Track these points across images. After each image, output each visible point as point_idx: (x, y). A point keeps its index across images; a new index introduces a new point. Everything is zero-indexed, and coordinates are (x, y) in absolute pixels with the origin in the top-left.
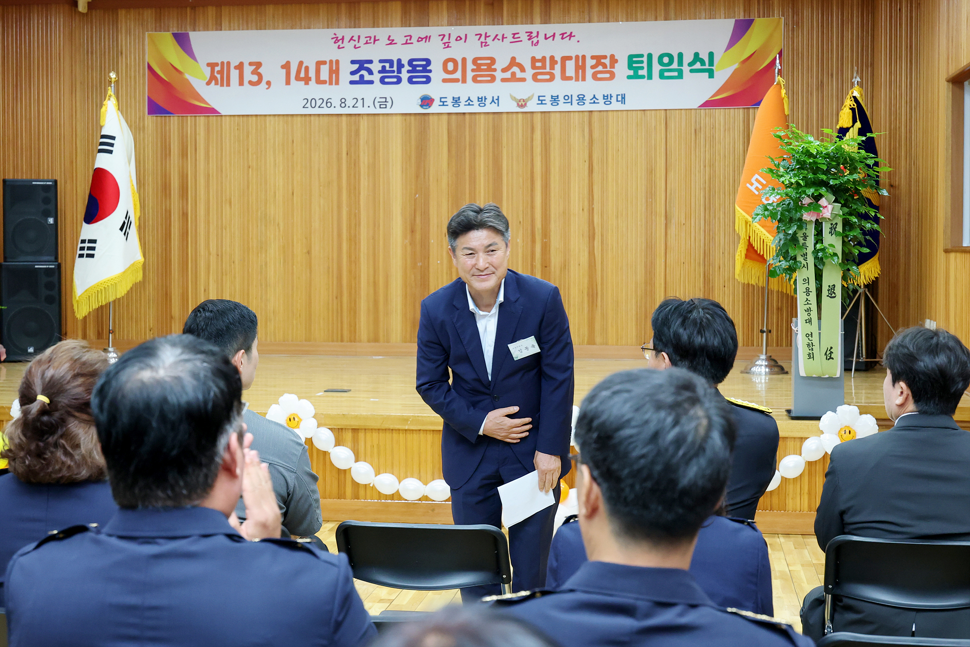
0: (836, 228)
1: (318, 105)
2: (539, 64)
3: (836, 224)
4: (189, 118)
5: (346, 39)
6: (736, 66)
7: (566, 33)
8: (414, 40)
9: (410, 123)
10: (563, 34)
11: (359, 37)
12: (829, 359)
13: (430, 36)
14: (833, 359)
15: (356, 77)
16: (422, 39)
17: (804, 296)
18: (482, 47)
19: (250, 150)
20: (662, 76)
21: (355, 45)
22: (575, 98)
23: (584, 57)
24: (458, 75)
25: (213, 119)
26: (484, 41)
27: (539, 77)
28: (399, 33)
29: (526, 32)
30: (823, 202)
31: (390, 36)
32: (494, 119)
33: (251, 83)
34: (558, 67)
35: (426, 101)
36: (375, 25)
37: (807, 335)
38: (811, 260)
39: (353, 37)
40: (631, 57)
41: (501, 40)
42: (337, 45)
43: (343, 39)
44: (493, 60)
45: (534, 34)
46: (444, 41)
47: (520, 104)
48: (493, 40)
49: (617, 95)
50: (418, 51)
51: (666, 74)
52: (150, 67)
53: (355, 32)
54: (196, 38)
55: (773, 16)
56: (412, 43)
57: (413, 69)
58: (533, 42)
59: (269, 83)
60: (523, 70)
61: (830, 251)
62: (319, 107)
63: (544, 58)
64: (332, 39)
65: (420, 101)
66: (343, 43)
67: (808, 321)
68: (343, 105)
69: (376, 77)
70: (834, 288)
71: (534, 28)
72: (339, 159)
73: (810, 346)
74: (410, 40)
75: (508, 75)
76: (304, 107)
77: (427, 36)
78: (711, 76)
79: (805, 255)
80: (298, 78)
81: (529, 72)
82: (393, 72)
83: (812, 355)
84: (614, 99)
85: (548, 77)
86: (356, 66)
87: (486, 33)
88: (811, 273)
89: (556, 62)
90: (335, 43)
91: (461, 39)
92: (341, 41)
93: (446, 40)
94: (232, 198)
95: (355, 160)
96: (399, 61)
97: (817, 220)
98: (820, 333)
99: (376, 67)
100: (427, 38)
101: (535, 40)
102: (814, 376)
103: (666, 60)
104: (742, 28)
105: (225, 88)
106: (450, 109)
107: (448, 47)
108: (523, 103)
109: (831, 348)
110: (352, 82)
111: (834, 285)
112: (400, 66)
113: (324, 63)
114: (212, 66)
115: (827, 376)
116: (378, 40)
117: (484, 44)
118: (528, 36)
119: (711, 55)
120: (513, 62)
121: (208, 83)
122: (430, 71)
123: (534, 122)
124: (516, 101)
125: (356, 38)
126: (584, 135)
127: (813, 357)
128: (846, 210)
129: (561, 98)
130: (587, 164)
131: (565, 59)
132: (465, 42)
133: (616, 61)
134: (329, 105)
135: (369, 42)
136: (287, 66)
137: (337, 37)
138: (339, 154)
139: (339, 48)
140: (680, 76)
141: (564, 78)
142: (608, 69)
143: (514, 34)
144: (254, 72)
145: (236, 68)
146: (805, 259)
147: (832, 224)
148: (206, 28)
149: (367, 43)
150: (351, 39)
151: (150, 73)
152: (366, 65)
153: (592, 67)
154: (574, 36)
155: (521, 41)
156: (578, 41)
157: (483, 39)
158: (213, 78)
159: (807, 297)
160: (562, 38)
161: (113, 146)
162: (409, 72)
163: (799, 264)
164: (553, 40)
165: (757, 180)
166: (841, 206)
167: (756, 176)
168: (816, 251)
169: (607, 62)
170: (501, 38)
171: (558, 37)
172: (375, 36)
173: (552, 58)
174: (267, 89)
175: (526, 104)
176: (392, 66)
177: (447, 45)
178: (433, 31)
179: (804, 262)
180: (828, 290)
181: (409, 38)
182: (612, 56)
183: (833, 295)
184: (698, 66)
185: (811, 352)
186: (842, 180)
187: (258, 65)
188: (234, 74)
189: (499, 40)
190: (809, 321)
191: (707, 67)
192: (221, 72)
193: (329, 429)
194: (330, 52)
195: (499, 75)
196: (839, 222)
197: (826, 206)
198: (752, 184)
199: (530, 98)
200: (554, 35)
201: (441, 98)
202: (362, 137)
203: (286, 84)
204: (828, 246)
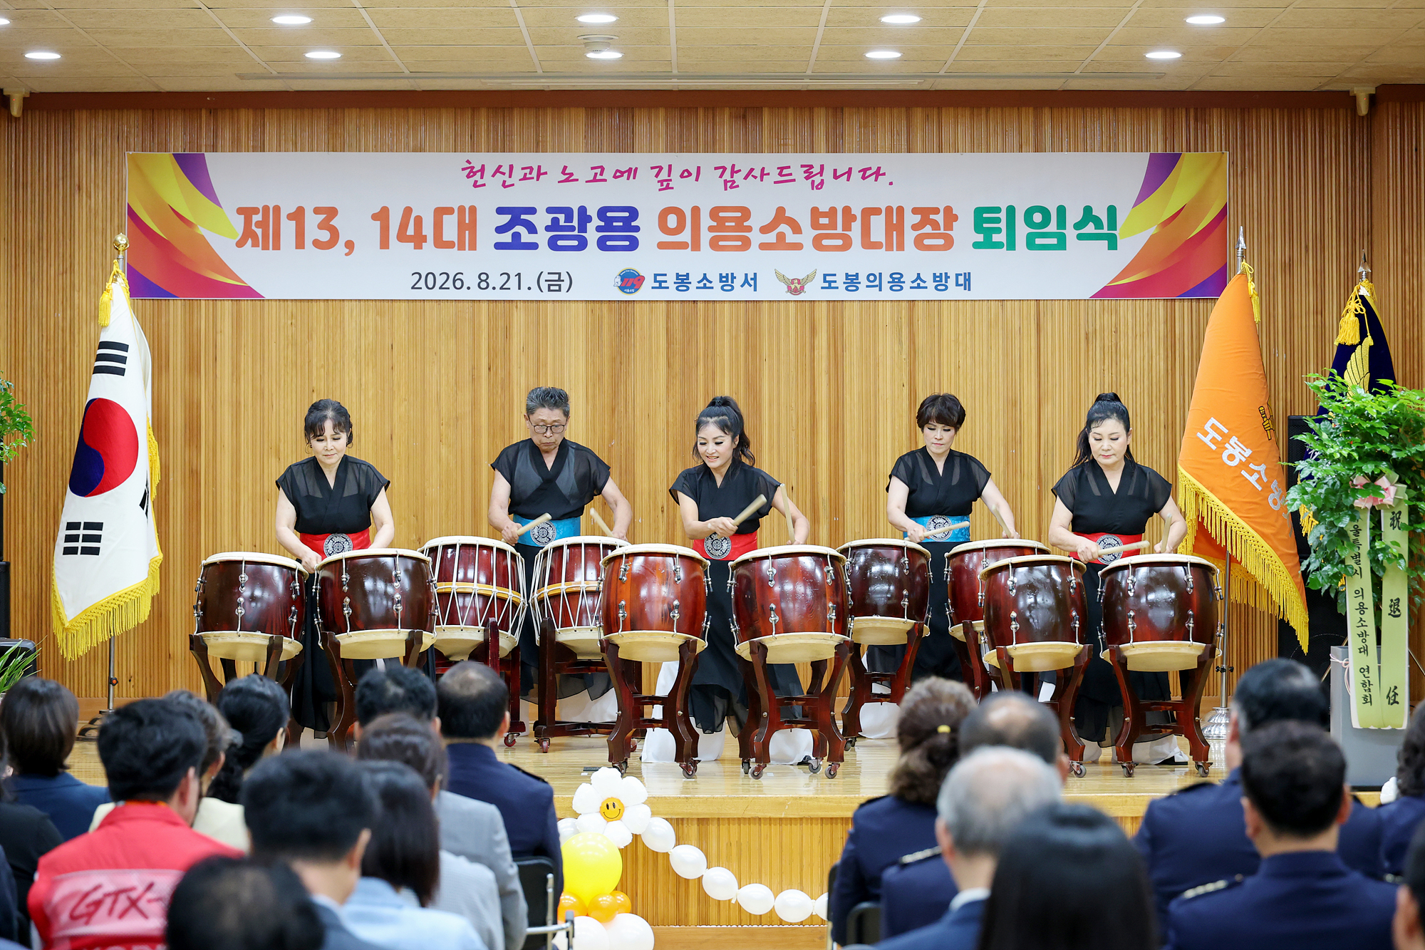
0: (1399, 518)
1: (438, 285)
2: (824, 221)
3: (1400, 513)
4: (203, 302)
5: (489, 171)
6: (1153, 230)
7: (870, 169)
8: (608, 174)
9: (601, 318)
10: (864, 171)
11: (511, 167)
12: (1392, 704)
13: (636, 169)
14: (1398, 703)
15: (507, 237)
16: (623, 173)
17: (1357, 615)
18: (726, 189)
19: (314, 361)
20: (1031, 245)
21: (504, 182)
22: (886, 278)
23: (901, 210)
24: (686, 236)
25: (246, 305)
26: (729, 179)
27: (825, 242)
28: (581, 163)
29: (802, 166)
30: (1383, 482)
31: (565, 168)
32: (747, 311)
33: (317, 244)
34: (857, 226)
35: (630, 280)
36: (538, 147)
37: (1362, 670)
38: (1366, 564)
39: (500, 167)
40: (979, 212)
41: (759, 178)
42: (472, 180)
43: (482, 169)
44: (746, 213)
45: (816, 170)
46: (660, 178)
47: (793, 287)
48: (746, 178)
49: (957, 275)
50: (615, 194)
51: (1039, 241)
52: (132, 214)
53: (504, 159)
54: (218, 164)
55: (1212, 149)
56: (605, 180)
57: (607, 224)
58: (813, 182)
59: (350, 245)
60: (796, 229)
61: (1394, 550)
62: (441, 288)
63: (833, 210)
64: (463, 169)
65: (619, 280)
66: (482, 177)
67: (1362, 650)
68: (483, 285)
69: (542, 237)
70: (1398, 602)
71: (815, 159)
72: (474, 379)
73: (1366, 685)
74: (601, 174)
75: (771, 238)
76: (413, 288)
77: (631, 169)
78: (1113, 245)
79: (1357, 557)
80: (402, 237)
81: (808, 234)
82: (573, 229)
83: (1369, 698)
84: (951, 282)
85: (839, 242)
86: (506, 218)
87: (733, 166)
88: (1366, 582)
89: (854, 218)
90: (468, 176)
91: (690, 174)
92: (479, 174)
93: (664, 175)
94: (282, 445)
95: (503, 380)
96: (582, 210)
97: (1373, 507)
98: (1379, 667)
99: (541, 220)
100: (631, 172)
101: (817, 179)
102: (1372, 727)
103: (1037, 218)
104: (1162, 168)
105: (271, 252)
106: (672, 294)
107: (668, 187)
108: (798, 286)
109: (1396, 688)
110: (499, 246)
111: (1398, 599)
112: (584, 218)
113: (449, 211)
114: (246, 212)
115: (1389, 728)
116: (546, 173)
117: (729, 184)
118: (805, 172)
119: (1112, 211)
120: (781, 216)
121: (240, 244)
122: (637, 229)
123: (816, 319)
124: (785, 282)
125: (505, 169)
126: (900, 342)
127: (1371, 702)
128: (1414, 493)
129: (862, 279)
130: (906, 391)
131: (869, 212)
132: (697, 180)
133: (956, 218)
134: (458, 284)
135: (528, 176)
136: (382, 216)
137: (473, 167)
138: (474, 369)
139: (475, 185)
140: (1061, 245)
141: (868, 244)
142: (942, 231)
143: (782, 169)
144: (322, 226)
145: (290, 217)
146: (1358, 563)
147: (1393, 513)
148: (236, 147)
149: (525, 178)
150: (498, 170)
151: (132, 223)
152: (523, 217)
153: (915, 227)
154: (884, 174)
155: (794, 180)
156: (891, 184)
157: (727, 176)
158: (248, 234)
159: (1361, 616)
160: (864, 178)
161: (124, 362)
162: (599, 229)
163: (1350, 570)
164: (848, 180)
165: (1213, 427)
166: (1407, 488)
167: (1213, 421)
168: (1373, 552)
169: (939, 218)
170: (759, 174)
171: (856, 175)
172: (539, 167)
173: (847, 210)
174: (347, 255)
175: (802, 288)
176: (569, 218)
177: (666, 186)
178: (641, 160)
179: (1356, 567)
180: (1391, 606)
181: (598, 171)
182: (948, 210)
183: (1397, 613)
184: (1090, 228)
185: (1367, 694)
186: (1409, 452)
187: (331, 212)
188: (288, 228)
189: (755, 177)
190: (1364, 650)
191: (1105, 231)
192: (263, 224)
193: (667, 819)
194: (460, 193)
195: (756, 237)
196: (1404, 509)
197: (1387, 489)
198: (1206, 434)
199: (809, 278)
200: (849, 172)
201: (656, 275)
202: (515, 340)
203: (382, 247)
204: (1390, 545)
